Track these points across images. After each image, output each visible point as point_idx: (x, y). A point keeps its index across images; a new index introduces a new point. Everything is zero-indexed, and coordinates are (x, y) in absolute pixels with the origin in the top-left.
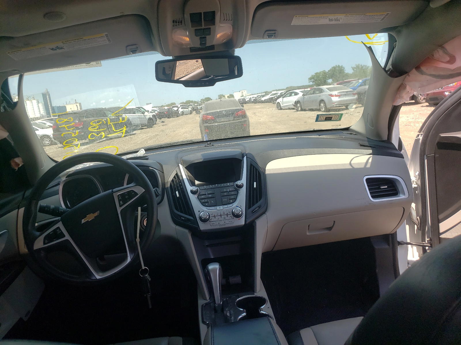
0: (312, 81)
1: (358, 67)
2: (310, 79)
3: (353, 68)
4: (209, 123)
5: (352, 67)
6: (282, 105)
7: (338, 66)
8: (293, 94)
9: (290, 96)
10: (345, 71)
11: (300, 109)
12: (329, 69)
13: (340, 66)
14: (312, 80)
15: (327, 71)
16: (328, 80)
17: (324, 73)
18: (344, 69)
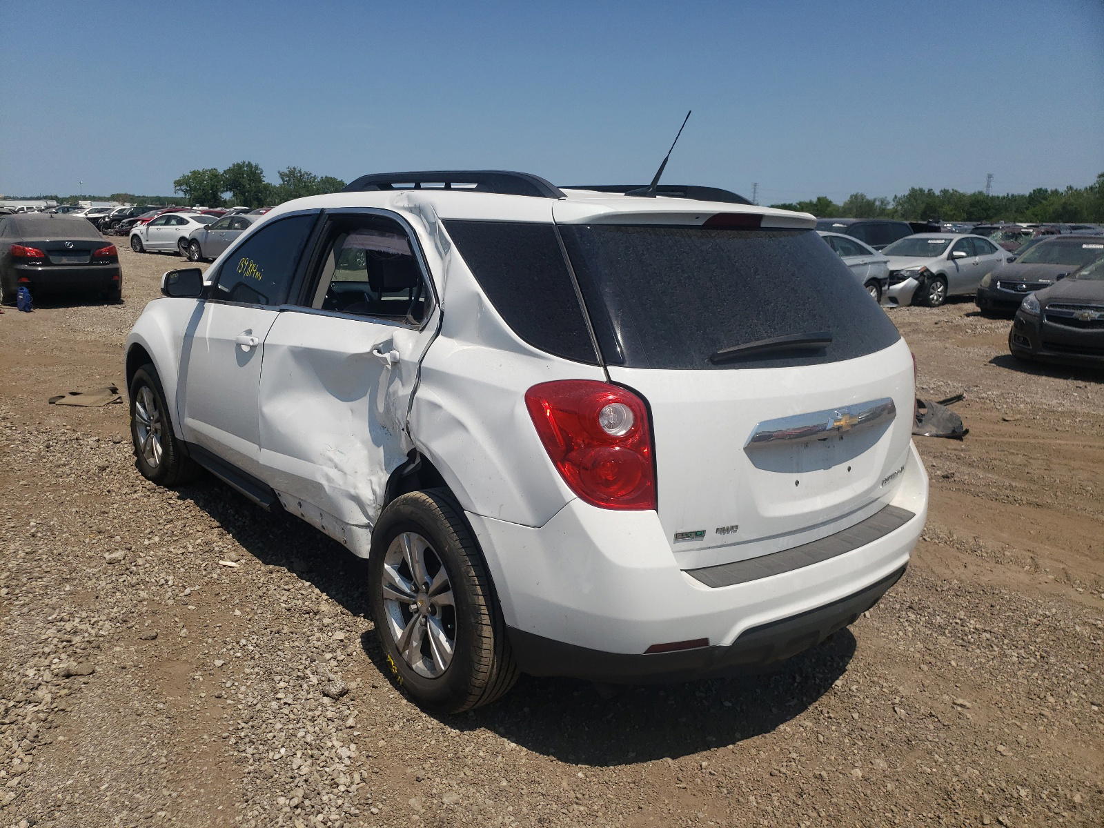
0: (182, 190)
1: (292, 173)
2: (178, 183)
3: (282, 175)
4: (31, 265)
5: (279, 172)
6: (144, 243)
7: (247, 163)
8: (173, 222)
9: (167, 223)
10: (264, 179)
11: (196, 256)
12: (226, 168)
13: (254, 165)
14: (184, 187)
15: (221, 171)
16: (222, 192)
17: (214, 175)
18: (261, 173)
